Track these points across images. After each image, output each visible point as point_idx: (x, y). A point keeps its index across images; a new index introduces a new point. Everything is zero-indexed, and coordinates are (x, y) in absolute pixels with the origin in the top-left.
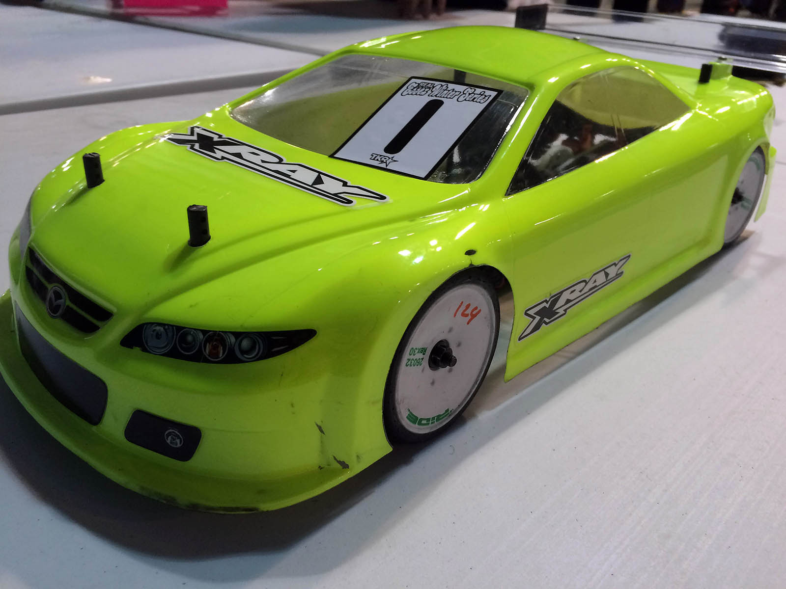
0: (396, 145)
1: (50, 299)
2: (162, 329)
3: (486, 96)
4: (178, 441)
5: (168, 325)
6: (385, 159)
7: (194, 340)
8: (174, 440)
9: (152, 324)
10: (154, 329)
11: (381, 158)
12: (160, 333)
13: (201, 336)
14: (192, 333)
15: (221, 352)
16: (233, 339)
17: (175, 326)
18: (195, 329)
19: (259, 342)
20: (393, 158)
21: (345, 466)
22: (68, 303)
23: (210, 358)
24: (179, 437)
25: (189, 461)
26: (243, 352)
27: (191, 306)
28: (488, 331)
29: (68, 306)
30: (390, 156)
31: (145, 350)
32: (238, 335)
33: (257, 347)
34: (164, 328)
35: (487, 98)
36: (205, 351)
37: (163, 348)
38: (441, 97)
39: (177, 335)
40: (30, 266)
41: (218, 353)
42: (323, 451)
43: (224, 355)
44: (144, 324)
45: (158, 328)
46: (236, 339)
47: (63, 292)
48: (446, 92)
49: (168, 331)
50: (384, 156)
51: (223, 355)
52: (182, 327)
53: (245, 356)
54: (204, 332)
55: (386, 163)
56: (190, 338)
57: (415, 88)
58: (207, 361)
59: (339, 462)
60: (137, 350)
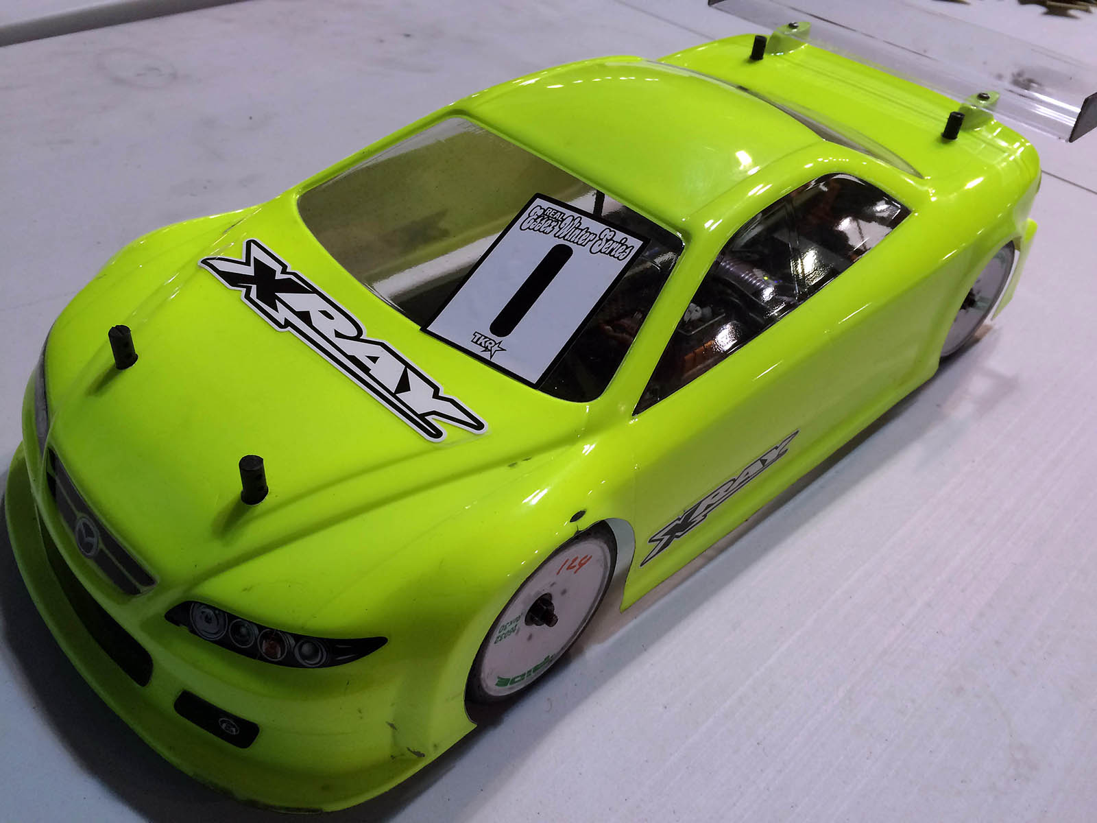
0: (505, 323)
1: (80, 530)
2: (212, 613)
3: (627, 248)
4: (234, 730)
5: (220, 610)
6: (490, 343)
7: (249, 634)
8: (229, 727)
9: (202, 604)
10: (204, 610)
11: (486, 342)
12: (209, 617)
13: (257, 631)
14: (246, 625)
15: (280, 653)
16: (292, 642)
17: (228, 613)
18: (249, 622)
19: (322, 651)
20: (500, 343)
21: (420, 755)
22: (101, 546)
23: (265, 656)
24: (234, 727)
25: (247, 749)
26: (304, 657)
27: (245, 590)
28: (602, 570)
29: (101, 551)
30: (498, 339)
31: (193, 631)
32: (298, 638)
33: (320, 652)
34: (214, 613)
35: (628, 251)
36: (261, 648)
37: (214, 634)
38: (570, 241)
39: (229, 625)
40: (51, 472)
41: (276, 654)
42: (395, 743)
43: (283, 657)
44: (191, 602)
45: (208, 611)
46: (297, 642)
47: (94, 529)
48: (578, 232)
49: (218, 617)
50: (490, 339)
51: (282, 655)
52: (235, 616)
53: (307, 661)
54: (261, 628)
55: (491, 351)
56: (243, 630)
57: (539, 217)
58: (262, 659)
59: (414, 753)
60: (184, 629)
